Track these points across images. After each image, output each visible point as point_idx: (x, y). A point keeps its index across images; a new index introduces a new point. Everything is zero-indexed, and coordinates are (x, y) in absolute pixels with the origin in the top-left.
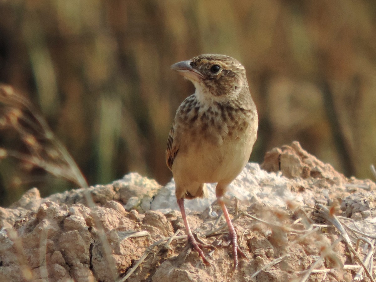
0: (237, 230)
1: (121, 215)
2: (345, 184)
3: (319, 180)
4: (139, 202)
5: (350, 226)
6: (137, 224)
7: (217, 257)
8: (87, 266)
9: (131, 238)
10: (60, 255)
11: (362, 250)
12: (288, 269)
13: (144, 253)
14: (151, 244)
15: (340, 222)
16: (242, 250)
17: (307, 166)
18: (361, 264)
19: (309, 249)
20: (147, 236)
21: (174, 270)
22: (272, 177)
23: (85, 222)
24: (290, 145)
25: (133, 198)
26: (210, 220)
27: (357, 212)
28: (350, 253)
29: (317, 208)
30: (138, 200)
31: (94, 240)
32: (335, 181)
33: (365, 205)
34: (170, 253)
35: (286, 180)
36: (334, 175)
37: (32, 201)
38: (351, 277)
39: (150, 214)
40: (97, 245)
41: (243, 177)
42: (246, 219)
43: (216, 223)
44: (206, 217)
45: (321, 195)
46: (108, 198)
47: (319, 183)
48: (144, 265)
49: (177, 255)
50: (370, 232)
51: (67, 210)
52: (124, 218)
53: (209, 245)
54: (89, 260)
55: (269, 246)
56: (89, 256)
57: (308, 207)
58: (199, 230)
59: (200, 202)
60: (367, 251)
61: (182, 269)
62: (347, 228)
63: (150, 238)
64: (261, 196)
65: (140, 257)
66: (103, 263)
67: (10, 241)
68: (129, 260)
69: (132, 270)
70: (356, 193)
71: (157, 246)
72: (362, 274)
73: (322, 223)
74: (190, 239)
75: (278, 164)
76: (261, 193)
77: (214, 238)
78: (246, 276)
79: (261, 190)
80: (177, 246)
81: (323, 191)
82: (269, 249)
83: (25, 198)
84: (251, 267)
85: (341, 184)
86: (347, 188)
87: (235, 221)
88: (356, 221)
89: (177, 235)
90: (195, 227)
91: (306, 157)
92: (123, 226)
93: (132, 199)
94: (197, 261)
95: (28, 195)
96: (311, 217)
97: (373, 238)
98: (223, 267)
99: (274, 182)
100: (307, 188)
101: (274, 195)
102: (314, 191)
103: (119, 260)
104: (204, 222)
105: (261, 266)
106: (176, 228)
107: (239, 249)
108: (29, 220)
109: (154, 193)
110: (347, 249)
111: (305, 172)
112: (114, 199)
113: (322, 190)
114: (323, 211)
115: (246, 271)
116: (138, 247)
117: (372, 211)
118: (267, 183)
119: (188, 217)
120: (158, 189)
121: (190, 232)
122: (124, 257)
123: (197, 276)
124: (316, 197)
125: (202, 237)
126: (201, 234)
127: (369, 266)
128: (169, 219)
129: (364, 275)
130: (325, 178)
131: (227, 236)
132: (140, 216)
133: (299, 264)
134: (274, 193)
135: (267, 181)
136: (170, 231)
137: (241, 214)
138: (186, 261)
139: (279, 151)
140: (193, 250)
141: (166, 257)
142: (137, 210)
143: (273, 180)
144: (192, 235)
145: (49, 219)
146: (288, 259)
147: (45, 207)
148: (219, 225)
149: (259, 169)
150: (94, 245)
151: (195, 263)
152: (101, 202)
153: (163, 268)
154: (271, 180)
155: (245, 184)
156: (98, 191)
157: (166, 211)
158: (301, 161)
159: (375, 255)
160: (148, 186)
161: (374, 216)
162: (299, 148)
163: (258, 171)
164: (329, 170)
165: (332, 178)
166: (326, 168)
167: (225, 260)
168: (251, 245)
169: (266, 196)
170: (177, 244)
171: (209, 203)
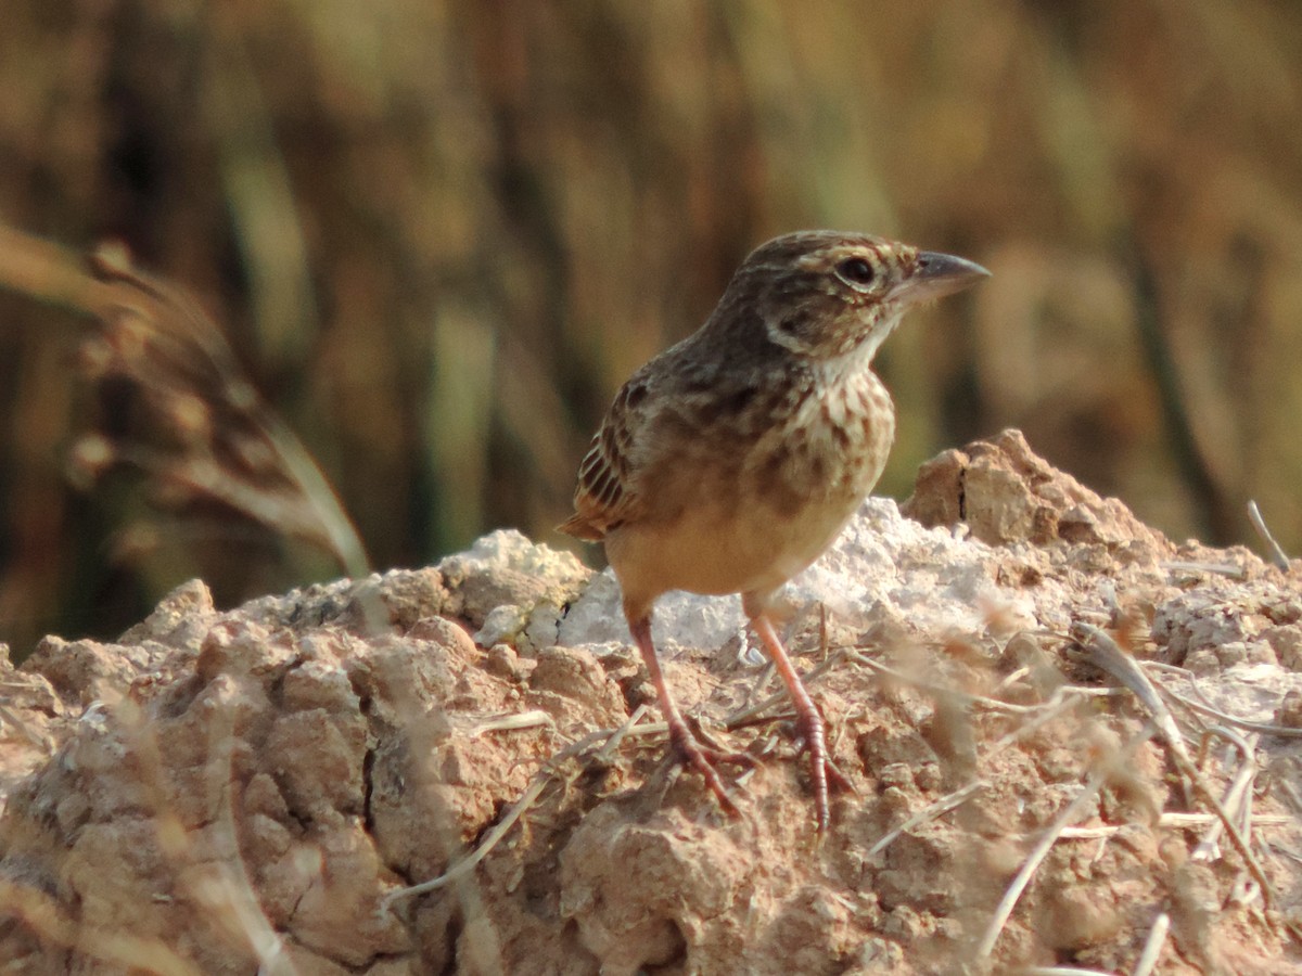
0: (825, 708)
1: (461, 662)
2: (1168, 561)
3: (1085, 550)
4: (522, 621)
5: (1181, 691)
6: (512, 688)
7: (764, 792)
8: (357, 821)
9: (495, 734)
10: (273, 788)
11: (1219, 765)
12: (983, 827)
13: (534, 779)
14: (555, 751)
15: (1150, 679)
16: (839, 768)
17: (1047, 504)
18: (1214, 809)
19: (1052, 764)
20: (545, 725)
21: (628, 833)
22: (938, 541)
23: (349, 682)
24: (993, 442)
25: (502, 608)
26: (742, 677)
27: (1202, 647)
28: (1179, 775)
29: (1076, 635)
30: (519, 616)
31: (377, 740)
32: (1136, 552)
33: (1227, 625)
34: (616, 778)
35: (980, 548)
36: (1134, 535)
37: (187, 621)
38: (1185, 852)
39: (551, 657)
40: (386, 753)
41: (848, 540)
42: (854, 671)
43: (758, 687)
44: (729, 666)
45: (1090, 596)
46: (424, 608)
47: (1085, 557)
48: (535, 818)
49: (637, 785)
50: (1244, 709)
51: (294, 646)
52: (471, 672)
53: (738, 752)
54: (363, 802)
55: (926, 756)
56: (362, 788)
57: (1051, 632)
58: (708, 706)
59: (713, 620)
60: (1234, 768)
61: (652, 827)
62: (1171, 699)
63: (552, 733)
64: (903, 600)
65: (522, 792)
66: (405, 809)
67: (116, 745)
68: (487, 801)
69: (498, 832)
70: (1200, 589)
71: (576, 756)
72: (1219, 841)
73: (1092, 681)
74: (676, 733)
75: (958, 501)
76: (904, 590)
77: (754, 731)
78: (852, 850)
79: (904, 581)
80: (638, 756)
81: (1096, 582)
83: (167, 610)
84: (868, 821)
85: (1155, 560)
86: (1173, 572)
87: (820, 676)
88: (1198, 675)
89: (637, 723)
90: (695, 697)
91: (1044, 478)
92: (469, 695)
93: (501, 613)
94: (698, 804)
95: (175, 601)
96: (1059, 664)
97: (1253, 729)
98: (781, 823)
99: (944, 555)
100: (1047, 575)
101: (942, 596)
102: (1071, 584)
104: (722, 682)
105: (900, 818)
106: (634, 699)
107: (831, 764)
108: (175, 678)
109: (569, 591)
110: (1171, 764)
111: (1042, 523)
112: (443, 612)
113: (1094, 579)
114: (1095, 646)
115: (855, 834)
116: (516, 762)
117: (1250, 645)
118: (921, 561)
119: (668, 666)
120: (583, 578)
121: (676, 714)
122: (471, 792)
123: (699, 849)
124: (1076, 603)
125: (715, 728)
126: (712, 720)
127: (1241, 812)
128: (613, 672)
129: (1225, 845)
130: (1105, 544)
132: (525, 665)
133: (1021, 811)
134: (943, 589)
135: (923, 551)
136: (617, 711)
137: (838, 655)
138: (667, 804)
140: (686, 770)
141: (604, 790)
142: (513, 647)
143: (941, 548)
144: (682, 723)
145: (236, 673)
146: (984, 796)
147: (224, 638)
148: (770, 690)
149: (897, 515)
150: (379, 755)
151: (693, 808)
152: (403, 622)
153: (593, 825)
154: (934, 551)
155: (851, 561)
156: (393, 586)
157: (606, 648)
158: (1028, 490)
159: (1260, 782)
160: (551, 572)
161: (1254, 660)
162: (1024, 451)
163: (892, 522)
164: (1118, 519)
165: (1126, 544)
166: (1106, 511)
167: (787, 799)
168: (870, 752)
169: (917, 601)
170: (639, 749)
171: (739, 623)
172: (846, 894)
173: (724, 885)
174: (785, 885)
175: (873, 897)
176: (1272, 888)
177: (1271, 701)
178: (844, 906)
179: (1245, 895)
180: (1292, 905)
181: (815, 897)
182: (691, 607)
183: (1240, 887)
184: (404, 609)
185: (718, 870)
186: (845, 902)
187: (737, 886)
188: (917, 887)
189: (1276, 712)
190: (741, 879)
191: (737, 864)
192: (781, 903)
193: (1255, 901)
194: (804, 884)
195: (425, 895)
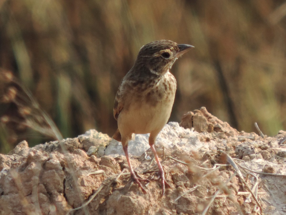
0: (164, 169)
1: (84, 159)
2: (238, 136)
3: (220, 133)
4: (97, 150)
5: (242, 165)
6: (95, 165)
7: (151, 188)
8: (62, 194)
9: (92, 175)
10: (43, 187)
11: (250, 181)
12: (199, 195)
13: (101, 185)
14: (105, 179)
15: (235, 162)
16: (168, 182)
17: (211, 123)
18: (249, 191)
19: (214, 181)
20: (103, 173)
21: (122, 197)
22: (188, 132)
23: (60, 164)
24: (199, 110)
25: (92, 147)
26: (146, 162)
27: (246, 155)
28: (242, 183)
29: (219, 153)
30: (96, 149)
31: (66, 177)
32: (231, 134)
33: (252, 150)
34: (119, 185)
35: (197, 133)
36: (230, 130)
37: (23, 150)
38: (243, 200)
39: (104, 158)
40: (68, 179)
41: (168, 132)
42: (170, 161)
43: (150, 164)
44: (143, 160)
45: (221, 144)
46: (75, 147)
47: (220, 135)
48: (101, 194)
49: (123, 186)
50: (256, 169)
51: (48, 156)
52: (86, 161)
53: (145, 179)
54: (63, 190)
56: (63, 187)
57: (212, 152)
58: (138, 169)
59: (139, 149)
60: (254, 182)
61: (127, 196)
62: (240, 167)
63: (105, 175)
64: (180, 145)
65: (98, 188)
66: (73, 192)
67: (9, 178)
68: (90, 190)
69: (93, 197)
70: (246, 142)
71: (110, 180)
72: (251, 198)
73: (222, 163)
74: (132, 175)
75: (192, 123)
76: (180, 143)
77: (149, 174)
78: (170, 200)
79: (180, 141)
80: (123, 180)
81: (222, 141)
82: (186, 181)
83: (18, 147)
84: (174, 194)
85: (235, 136)
86: (239, 138)
87: (163, 162)
88: (246, 161)
89: (124, 173)
90: (136, 167)
91: (210, 118)
92: (86, 167)
93: (92, 148)
94: (137, 191)
95: (20, 145)
96: (215, 159)
97: (257, 173)
98: (155, 195)
99: (189, 135)
100: (211, 139)
101: (189, 144)
102: (217, 141)
103: (83, 190)
104: (141, 163)
105: (181, 193)
106: (122, 168)
108: (21, 163)
109: (107, 143)
110: (240, 181)
111: (210, 128)
112: (79, 148)
113: (222, 140)
114: (223, 155)
115: (171, 197)
116: (97, 181)
117: (257, 155)
118: (184, 136)
119: (130, 160)
120: (110, 140)
121: (132, 170)
122: (87, 188)
123: (137, 200)
124: (218, 145)
126: (140, 171)
127: (255, 192)
128: (117, 161)
129: (252, 199)
130: (224, 132)
131: (157, 173)
132: (98, 160)
133: (207, 192)
134: (189, 142)
135: (184, 134)
136: (119, 170)
137: (167, 157)
138: (130, 191)
139: (192, 113)
140: (134, 183)
141: (116, 187)
142: (96, 155)
143: (188, 133)
144: (133, 173)
145: (35, 162)
146: (200, 189)
147: (32, 154)
148: (152, 165)
149: (179, 126)
150: (67, 180)
151: (136, 191)
152: (70, 150)
153: (114, 195)
154: (187, 134)
155: (169, 136)
156: (68, 142)
157: (115, 156)
158: (207, 120)
159: (259, 185)
160: (102, 139)
161: (258, 158)
162: (206, 112)
163: (178, 128)
164: (227, 127)
165: (228, 132)
166: (224, 125)
167: (156, 189)
168: (174, 179)
169: (183, 145)
170: (123, 178)
171: (144, 150)
172: (169, 210)
173: (143, 208)
174: (156, 208)
175: (175, 211)
176: (262, 208)
177: (262, 167)
178: (169, 213)
179: (256, 210)
180: (266, 212)
181: (163, 211)
182: (134, 147)
183: (255, 208)
184: (70, 147)
185: (141, 205)
186: (169, 212)
187: (146, 209)
188: (185, 208)
189: (263, 170)
190: (146, 207)
191: (145, 204)
192: (155, 212)
193: (259, 211)
194: (160, 208)
195: (77, 211)
